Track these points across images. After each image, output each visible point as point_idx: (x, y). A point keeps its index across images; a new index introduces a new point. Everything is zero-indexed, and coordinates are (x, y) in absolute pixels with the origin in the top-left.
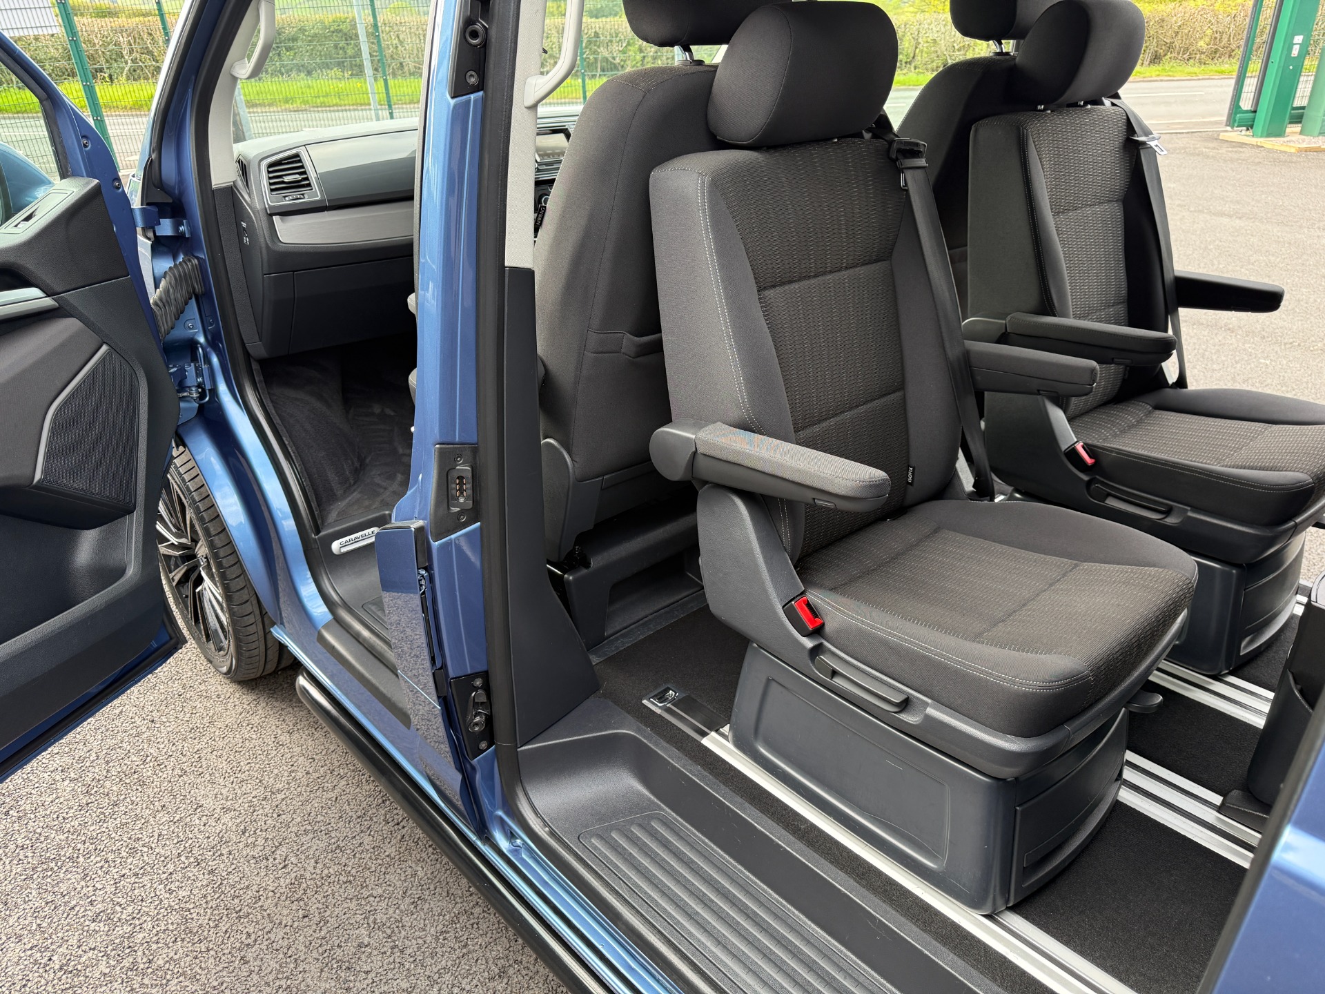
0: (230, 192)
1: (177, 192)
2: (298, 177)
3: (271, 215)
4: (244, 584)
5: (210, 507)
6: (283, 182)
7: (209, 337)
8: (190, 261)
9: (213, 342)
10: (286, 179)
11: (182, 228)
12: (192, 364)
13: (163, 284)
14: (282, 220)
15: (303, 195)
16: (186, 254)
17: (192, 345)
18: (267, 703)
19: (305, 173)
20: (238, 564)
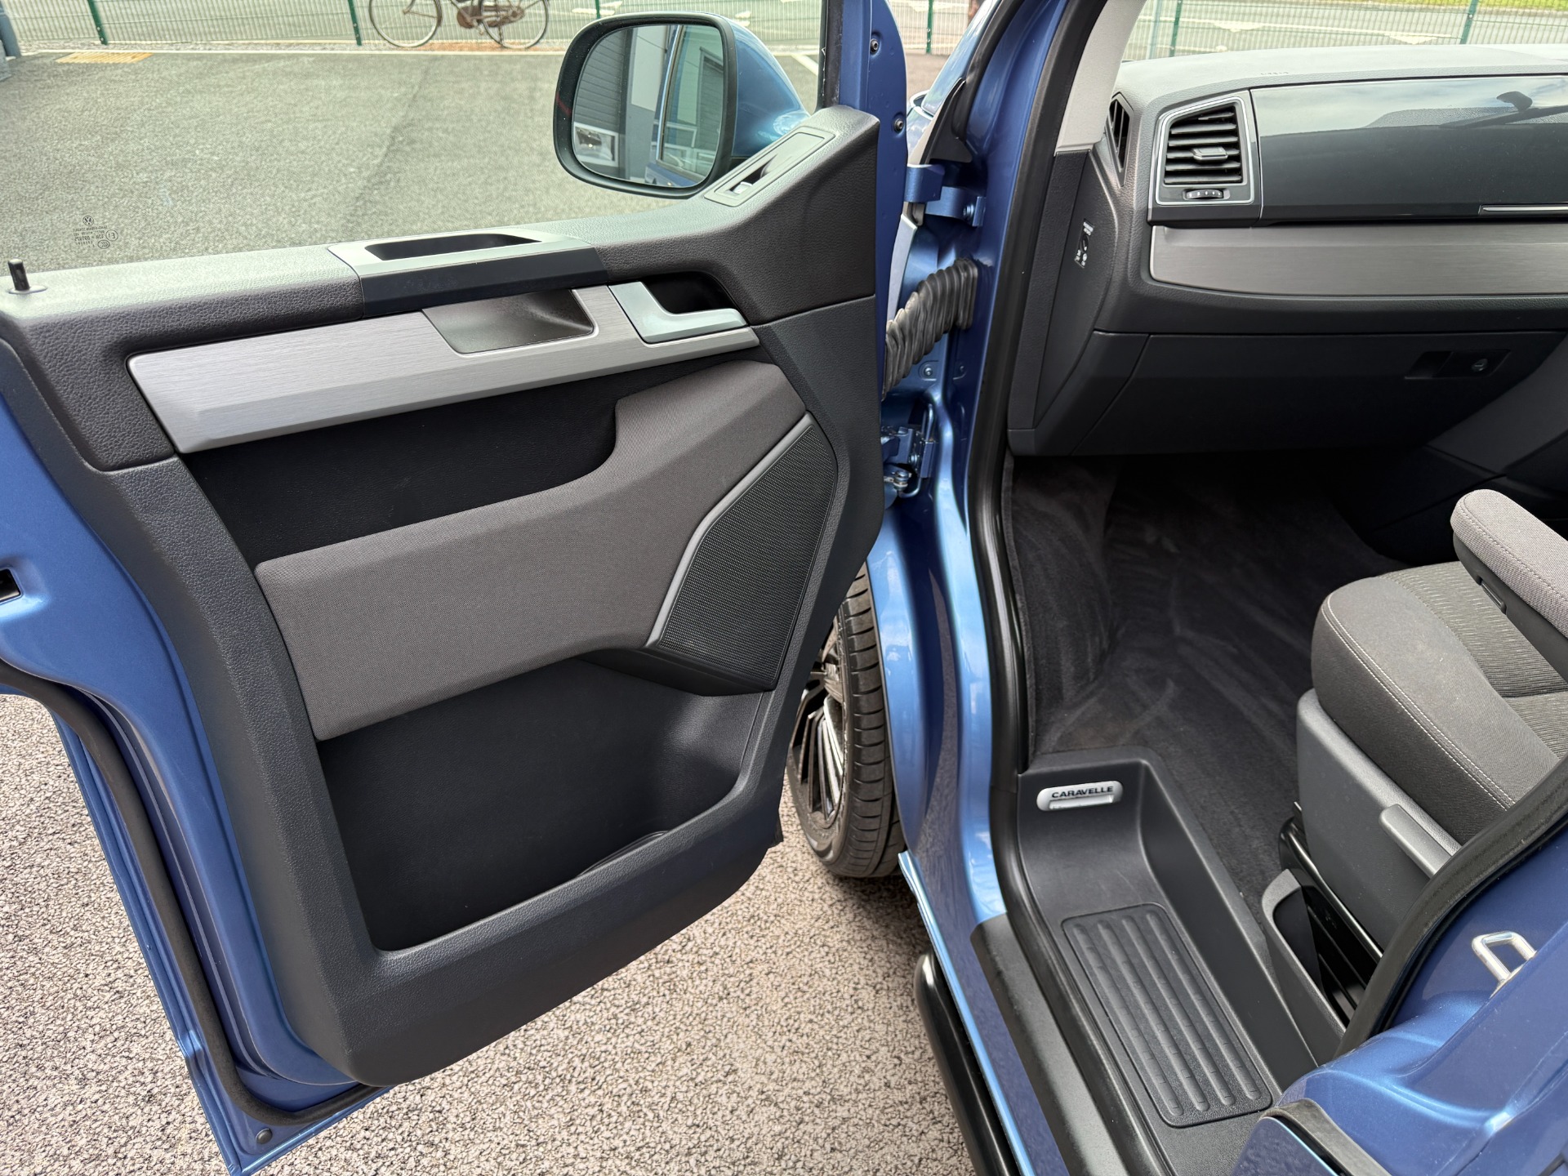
0: (1084, 162)
1: (985, 146)
2: (1221, 152)
3: (1152, 224)
4: (882, 776)
5: (868, 649)
6: (1191, 161)
7: (949, 394)
8: (966, 269)
9: (955, 401)
10: (1199, 155)
11: (970, 209)
12: (911, 430)
13: (913, 301)
14: (1168, 238)
15: (1222, 190)
16: (959, 256)
17: (921, 401)
18: (855, 917)
19: (1236, 145)
20: (881, 746)
